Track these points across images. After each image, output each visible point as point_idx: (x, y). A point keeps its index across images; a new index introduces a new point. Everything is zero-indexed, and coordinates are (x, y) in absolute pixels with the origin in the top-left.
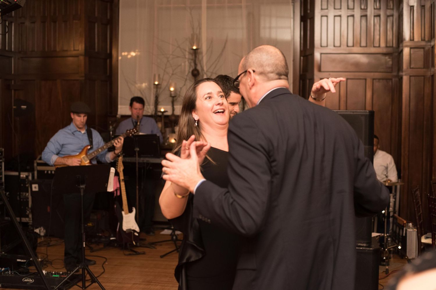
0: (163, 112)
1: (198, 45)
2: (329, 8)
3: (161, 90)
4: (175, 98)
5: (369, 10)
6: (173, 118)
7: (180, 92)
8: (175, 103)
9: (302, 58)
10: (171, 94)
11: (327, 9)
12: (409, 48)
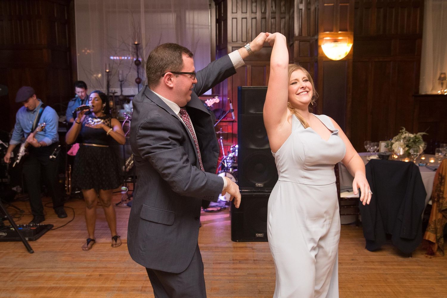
0: (114, 93)
1: (139, 41)
2: (238, 12)
3: (111, 76)
4: (122, 82)
5: (267, 13)
6: (121, 97)
7: (126, 77)
8: (123, 86)
9: (218, 51)
10: (119, 79)
11: (237, 13)
12: (298, 42)
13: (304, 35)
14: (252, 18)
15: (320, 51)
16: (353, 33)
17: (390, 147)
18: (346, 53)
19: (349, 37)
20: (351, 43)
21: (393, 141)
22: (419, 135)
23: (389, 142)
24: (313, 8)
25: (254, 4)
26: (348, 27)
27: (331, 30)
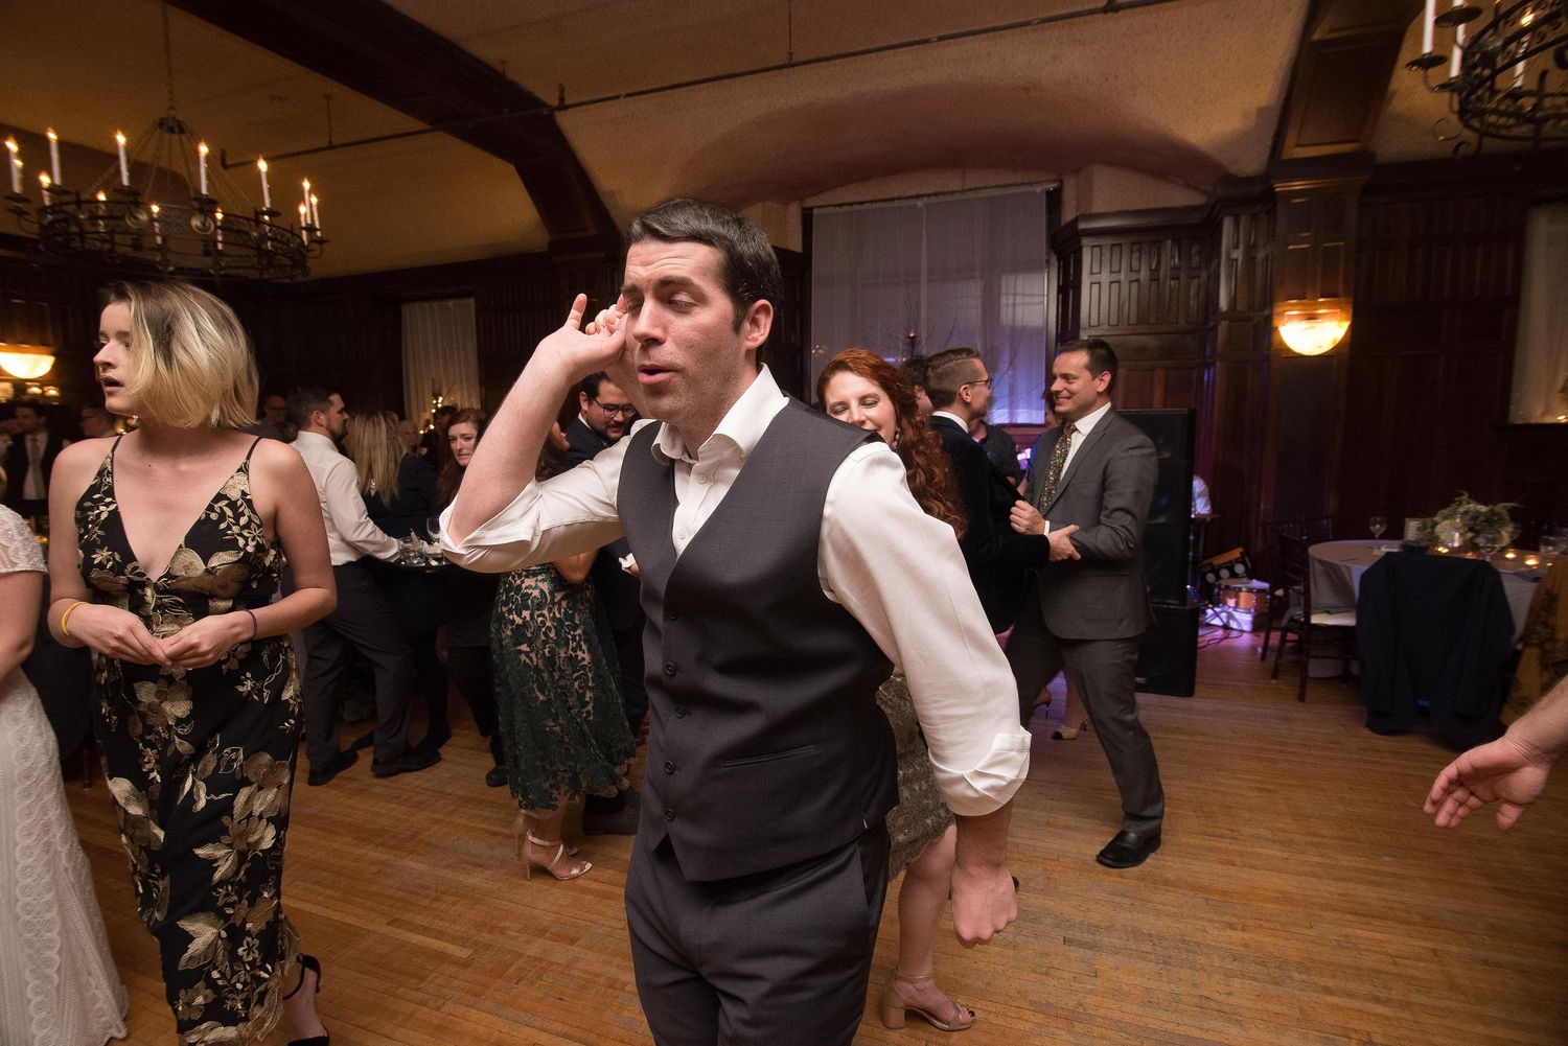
1: (916, 331)
2: (1102, 272)
5: (1162, 270)
11: (1100, 273)
12: (1227, 322)
13: (1239, 308)
14: (1131, 282)
15: (1275, 339)
16: (1351, 300)
17: (1429, 530)
18: (1335, 340)
19: (1340, 308)
20: (1347, 320)
21: (1436, 519)
22: (1501, 508)
23: (1429, 521)
24: (1261, 255)
25: (1136, 255)
26: (1341, 288)
27: (1301, 297)
